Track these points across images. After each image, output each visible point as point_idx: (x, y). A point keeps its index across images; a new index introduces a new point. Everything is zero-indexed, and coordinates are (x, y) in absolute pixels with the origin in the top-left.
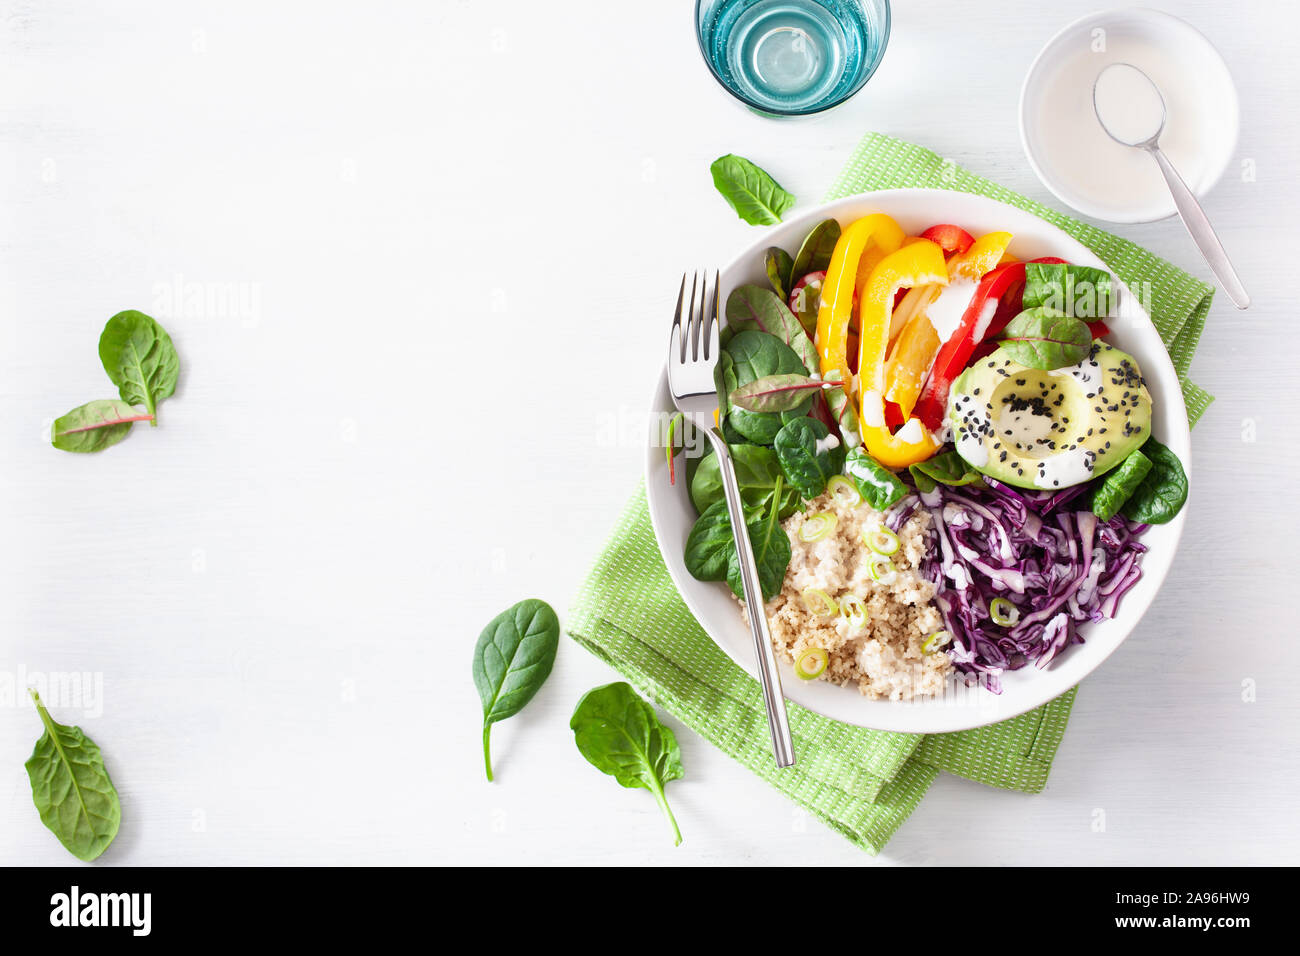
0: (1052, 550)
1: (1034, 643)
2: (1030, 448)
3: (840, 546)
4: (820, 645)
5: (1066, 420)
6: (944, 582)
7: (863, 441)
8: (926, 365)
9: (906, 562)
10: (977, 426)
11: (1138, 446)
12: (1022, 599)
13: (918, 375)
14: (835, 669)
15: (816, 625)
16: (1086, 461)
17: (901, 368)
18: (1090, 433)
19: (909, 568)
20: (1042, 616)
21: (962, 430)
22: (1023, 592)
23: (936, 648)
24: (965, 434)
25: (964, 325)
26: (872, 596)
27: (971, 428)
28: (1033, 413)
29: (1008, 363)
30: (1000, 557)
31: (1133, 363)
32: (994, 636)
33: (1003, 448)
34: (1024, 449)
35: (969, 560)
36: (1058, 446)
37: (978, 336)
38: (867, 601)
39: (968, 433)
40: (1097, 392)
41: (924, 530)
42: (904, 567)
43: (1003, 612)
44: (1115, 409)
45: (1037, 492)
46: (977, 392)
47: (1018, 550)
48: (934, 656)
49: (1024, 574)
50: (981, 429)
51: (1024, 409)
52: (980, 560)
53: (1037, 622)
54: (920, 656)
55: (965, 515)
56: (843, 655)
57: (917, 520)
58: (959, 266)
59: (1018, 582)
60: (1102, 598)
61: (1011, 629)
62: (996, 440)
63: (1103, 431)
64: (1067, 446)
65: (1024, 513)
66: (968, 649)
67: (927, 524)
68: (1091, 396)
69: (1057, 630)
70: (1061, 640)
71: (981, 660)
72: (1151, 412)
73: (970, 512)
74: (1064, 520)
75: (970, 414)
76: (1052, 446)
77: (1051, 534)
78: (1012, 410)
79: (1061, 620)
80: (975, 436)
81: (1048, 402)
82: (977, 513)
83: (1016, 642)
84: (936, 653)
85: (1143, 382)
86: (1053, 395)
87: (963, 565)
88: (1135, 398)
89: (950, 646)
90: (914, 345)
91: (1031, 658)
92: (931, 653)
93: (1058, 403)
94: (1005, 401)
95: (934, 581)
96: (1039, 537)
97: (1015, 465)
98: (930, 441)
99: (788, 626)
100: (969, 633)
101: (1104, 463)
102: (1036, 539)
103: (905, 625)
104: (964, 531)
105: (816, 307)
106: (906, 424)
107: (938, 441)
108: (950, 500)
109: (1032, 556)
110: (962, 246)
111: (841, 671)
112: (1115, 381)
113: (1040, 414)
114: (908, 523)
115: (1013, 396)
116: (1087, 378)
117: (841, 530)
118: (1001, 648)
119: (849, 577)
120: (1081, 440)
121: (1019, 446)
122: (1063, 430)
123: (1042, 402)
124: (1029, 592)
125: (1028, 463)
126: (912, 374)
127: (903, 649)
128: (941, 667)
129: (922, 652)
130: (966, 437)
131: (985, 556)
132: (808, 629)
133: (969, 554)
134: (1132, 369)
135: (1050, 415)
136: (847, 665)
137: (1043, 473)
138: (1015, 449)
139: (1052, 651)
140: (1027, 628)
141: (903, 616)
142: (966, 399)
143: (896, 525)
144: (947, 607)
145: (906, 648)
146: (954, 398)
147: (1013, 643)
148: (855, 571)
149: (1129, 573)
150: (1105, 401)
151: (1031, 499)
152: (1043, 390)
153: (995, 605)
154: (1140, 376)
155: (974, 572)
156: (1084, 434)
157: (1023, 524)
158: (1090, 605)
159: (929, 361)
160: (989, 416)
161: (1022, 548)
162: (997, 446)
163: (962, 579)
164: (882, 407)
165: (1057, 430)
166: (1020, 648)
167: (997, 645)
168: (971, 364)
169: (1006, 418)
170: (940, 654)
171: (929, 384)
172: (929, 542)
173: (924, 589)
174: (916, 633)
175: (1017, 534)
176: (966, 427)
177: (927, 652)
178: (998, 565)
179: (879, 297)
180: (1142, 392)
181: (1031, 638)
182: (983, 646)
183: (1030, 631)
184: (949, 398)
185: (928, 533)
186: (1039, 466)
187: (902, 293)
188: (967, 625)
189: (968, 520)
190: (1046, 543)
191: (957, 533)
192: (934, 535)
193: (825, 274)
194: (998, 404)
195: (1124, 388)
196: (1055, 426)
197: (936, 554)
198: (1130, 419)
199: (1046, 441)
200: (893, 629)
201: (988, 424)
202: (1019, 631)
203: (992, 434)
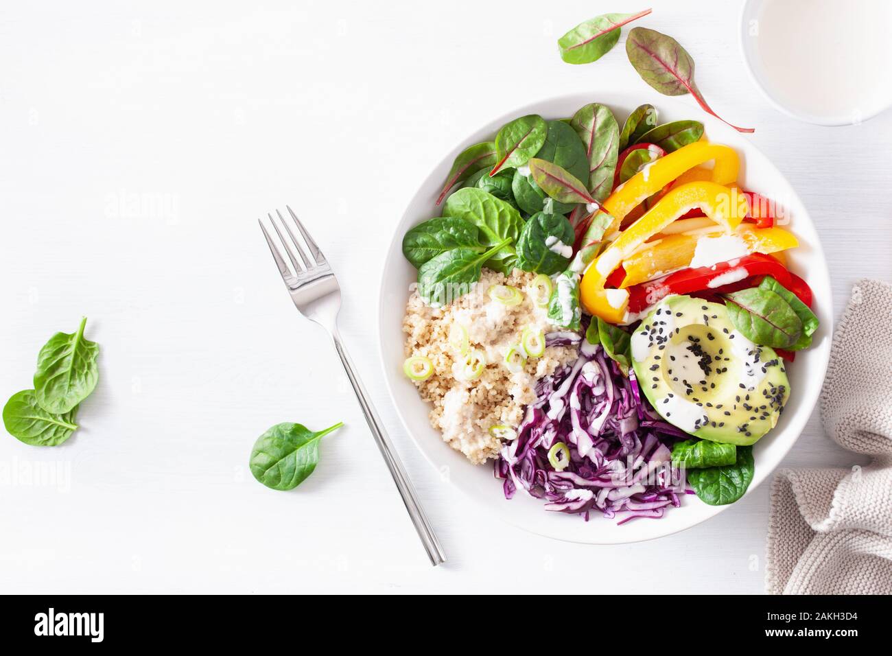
0: (625, 450)
1: (558, 491)
2: (676, 379)
3: (507, 319)
4: (435, 363)
5: (713, 386)
6: (544, 403)
7: (584, 273)
8: (666, 269)
9: (534, 369)
10: (658, 334)
11: (737, 443)
12: (578, 460)
13: (657, 269)
14: (429, 386)
15: (444, 350)
16: (700, 420)
17: (650, 254)
18: (719, 407)
19: (533, 374)
20: (579, 481)
21: (648, 328)
22: (583, 456)
23: (499, 435)
24: (646, 331)
25: (714, 269)
26: (494, 368)
27: (654, 331)
28: (699, 363)
29: (715, 317)
30: (591, 422)
31: (787, 393)
32: (540, 463)
33: (659, 362)
34: (672, 376)
35: (572, 405)
36: (692, 396)
37: (713, 284)
38: (488, 367)
39: (649, 333)
40: (748, 388)
41: (565, 360)
42: (530, 370)
43: (559, 455)
44: (749, 408)
45: (652, 409)
46: (679, 315)
47: (606, 430)
48: (494, 439)
49: (594, 446)
50: (659, 338)
51: (697, 355)
52: (577, 412)
53: (572, 482)
54: (486, 431)
55: (597, 378)
56: (443, 384)
57: (567, 351)
58: (748, 232)
59: (586, 447)
60: (624, 508)
61: (553, 470)
62: (661, 353)
63: (727, 414)
64: (697, 400)
65: (631, 412)
66: (517, 455)
67: (570, 360)
68: (742, 386)
69: (578, 498)
70: (575, 506)
71: (518, 469)
72: (767, 432)
73: (601, 380)
74: (651, 440)
75: (662, 323)
76: (689, 392)
77: (634, 440)
78: (689, 348)
79: (586, 495)
80: (651, 338)
81: (714, 365)
82: (605, 384)
83: (548, 481)
84: (497, 438)
85: (781, 410)
86: (722, 365)
87: (565, 404)
88: (766, 414)
89: (509, 443)
90: (672, 251)
91: (547, 498)
92: (493, 435)
93: (719, 371)
94: (690, 338)
95: (539, 397)
96: (626, 435)
97: (656, 379)
98: (622, 315)
99: (428, 334)
100: (527, 447)
101: (708, 432)
102: (623, 435)
103: (496, 404)
104: (586, 386)
105: (639, 168)
106: (619, 289)
107: (628, 319)
108: (597, 361)
109: (610, 442)
110: (760, 222)
111: (431, 391)
112: (765, 392)
113: (702, 367)
114: (559, 348)
115: (698, 340)
116: (751, 374)
117: (517, 310)
118: (536, 475)
119: (493, 343)
120: (709, 405)
121: (670, 372)
122: (705, 390)
123: (710, 361)
124: (587, 460)
125: (665, 387)
126: (653, 265)
127: (480, 416)
128: (491, 449)
129: (489, 429)
130: (645, 334)
131: (584, 414)
132: (438, 348)
133: (575, 402)
134: (783, 396)
135: (707, 374)
136: (438, 391)
137: (667, 401)
138: (666, 371)
139: (563, 507)
140: (563, 479)
141: (500, 397)
142: (669, 313)
143: (552, 342)
144: (531, 418)
145: (482, 417)
146: (663, 305)
147: (546, 479)
148: (500, 343)
149: (654, 510)
150: (748, 398)
151: (644, 409)
152: (718, 355)
153: (558, 446)
154: (783, 405)
155: (567, 416)
156: (715, 403)
157: (624, 418)
158: (613, 504)
159: (671, 268)
160: (671, 336)
161: (610, 432)
162: (657, 358)
163: (556, 412)
164: (615, 266)
165: (703, 386)
166: (547, 486)
168: (693, 295)
169: (681, 348)
170: (498, 441)
171: (657, 281)
172: (560, 371)
173: (528, 395)
174: (497, 414)
175: (615, 420)
176: (652, 327)
177: (492, 432)
178: (585, 426)
179: (682, 201)
180: (774, 415)
181: (559, 487)
182: (527, 463)
183: (563, 483)
184: (659, 301)
185: (565, 366)
186: (669, 395)
187: (696, 213)
188: (531, 441)
189: (595, 383)
190: (627, 443)
191: (581, 383)
192: (568, 370)
193: (665, 155)
194: (684, 335)
195: (767, 402)
196: (703, 382)
197: (556, 382)
198: (751, 423)
199: (689, 386)
200: (486, 398)
201: (666, 339)
202: (556, 476)
203: (662, 348)
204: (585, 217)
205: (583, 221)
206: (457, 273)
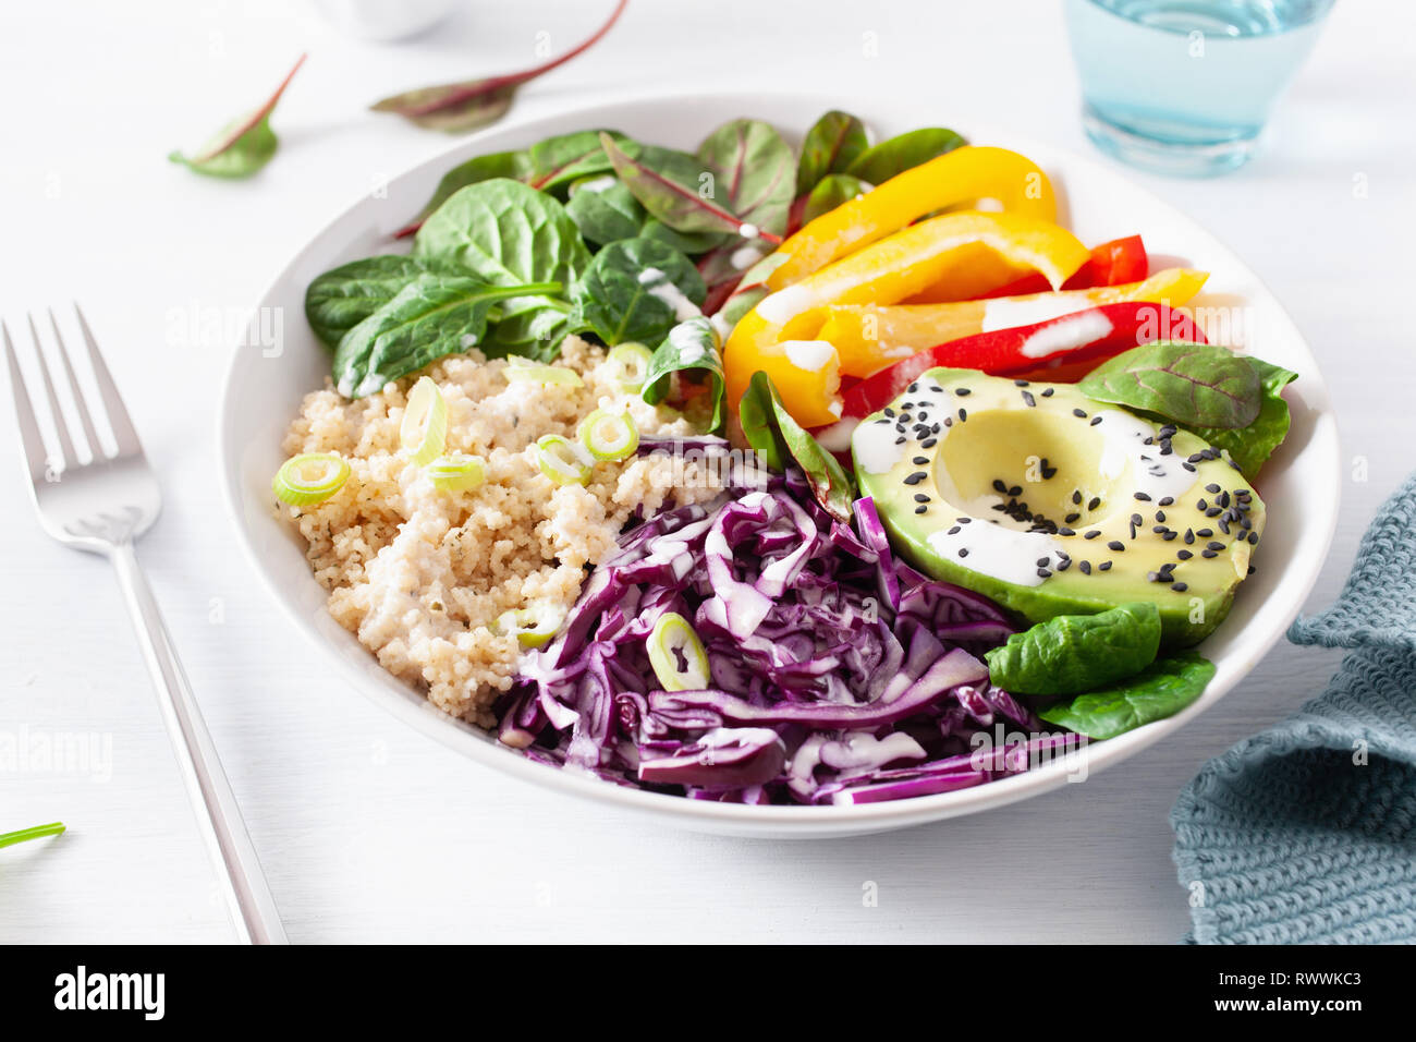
6: (636, 554)
10: (916, 422)
16: (1049, 560)
20: (734, 708)
21: (890, 413)
24: (888, 419)
27: (906, 418)
31: (1260, 511)
32: (627, 677)
35: (710, 552)
39: (895, 421)
40: (1158, 497)
44: (1169, 536)
46: (963, 393)
48: (499, 638)
50: (919, 428)
51: (1019, 518)
53: (717, 711)
54: (481, 621)
61: (662, 689)
63: (1117, 547)
68: (1142, 497)
69: (737, 742)
75: (923, 404)
77: (881, 641)
80: (900, 429)
83: (649, 711)
84: (509, 636)
85: (1253, 540)
88: (1217, 547)
89: (541, 644)
92: (500, 633)
94: (998, 486)
95: (622, 545)
96: (857, 631)
97: (922, 497)
98: (824, 402)
100: (592, 646)
101: (1073, 587)
106: (814, 343)
112: (1204, 507)
116: (1159, 471)
118: (617, 706)
129: (489, 618)
130: (885, 423)
137: (954, 532)
140: (692, 707)
142: (937, 390)
144: (601, 589)
146: (920, 381)
147: (643, 708)
152: (1072, 510)
154: (1255, 531)
155: (699, 568)
160: (949, 423)
162: (921, 461)
163: (668, 556)
166: (646, 723)
167: (614, 692)
170: (513, 643)
174: (512, 588)
176: (901, 412)
180: (1239, 550)
183: (691, 714)
186: (960, 520)
188: (603, 630)
195: (1212, 524)
198: (1181, 564)
201: (936, 430)
202: (673, 701)
203: (928, 446)
204: (728, 276)
205: (727, 282)
206: (426, 317)
